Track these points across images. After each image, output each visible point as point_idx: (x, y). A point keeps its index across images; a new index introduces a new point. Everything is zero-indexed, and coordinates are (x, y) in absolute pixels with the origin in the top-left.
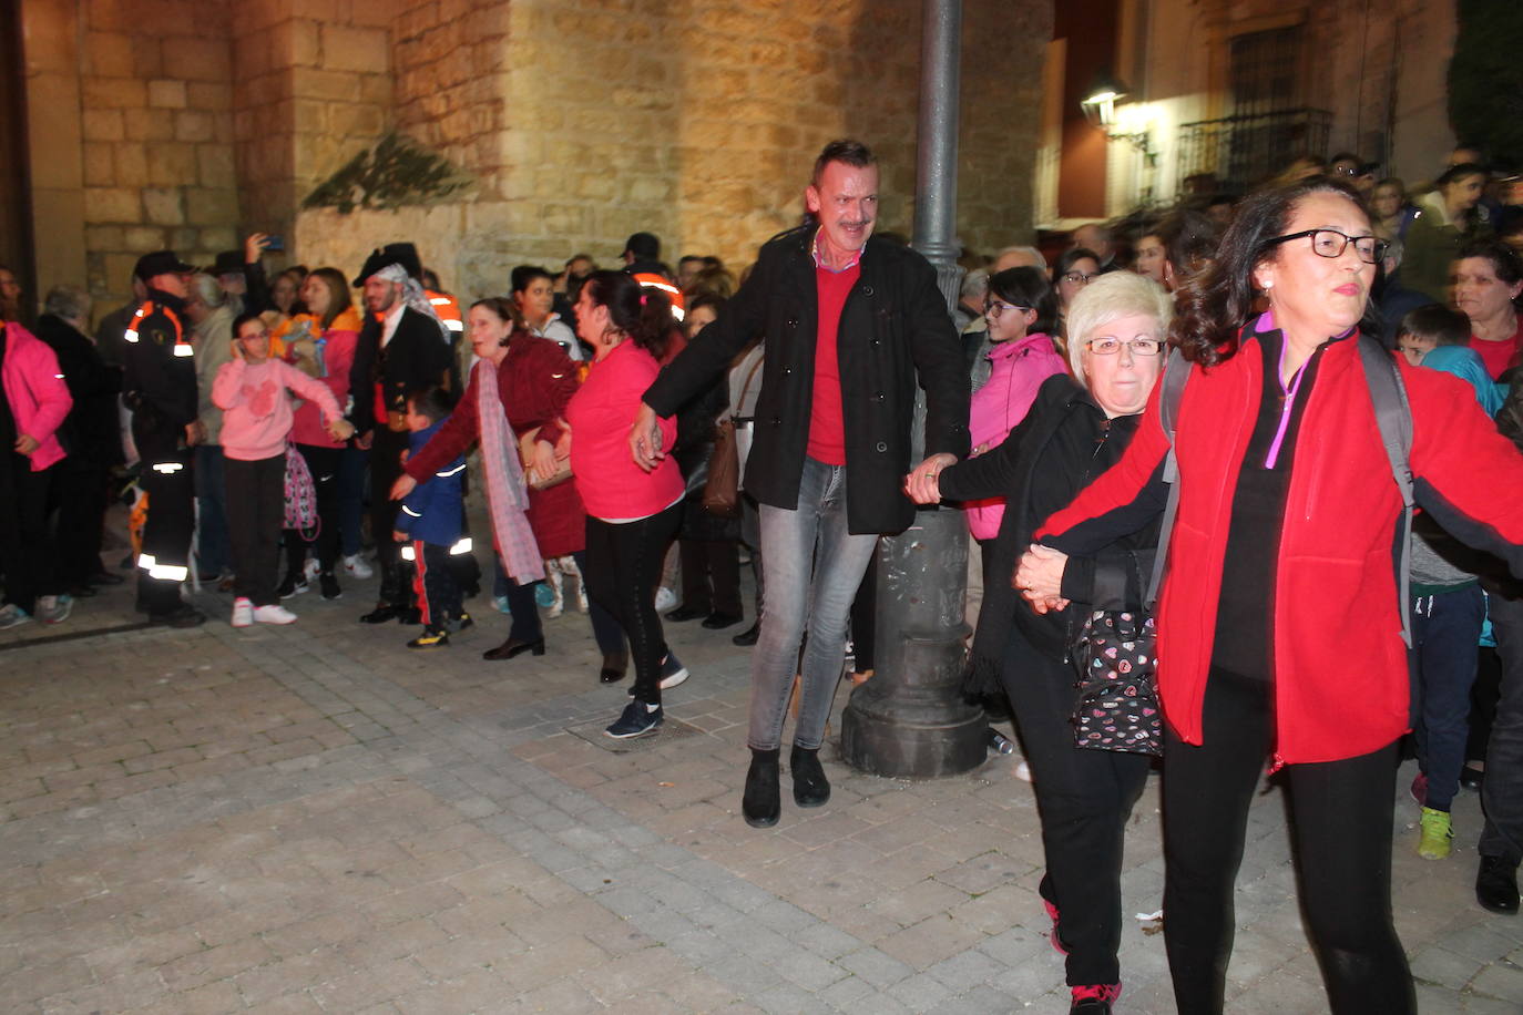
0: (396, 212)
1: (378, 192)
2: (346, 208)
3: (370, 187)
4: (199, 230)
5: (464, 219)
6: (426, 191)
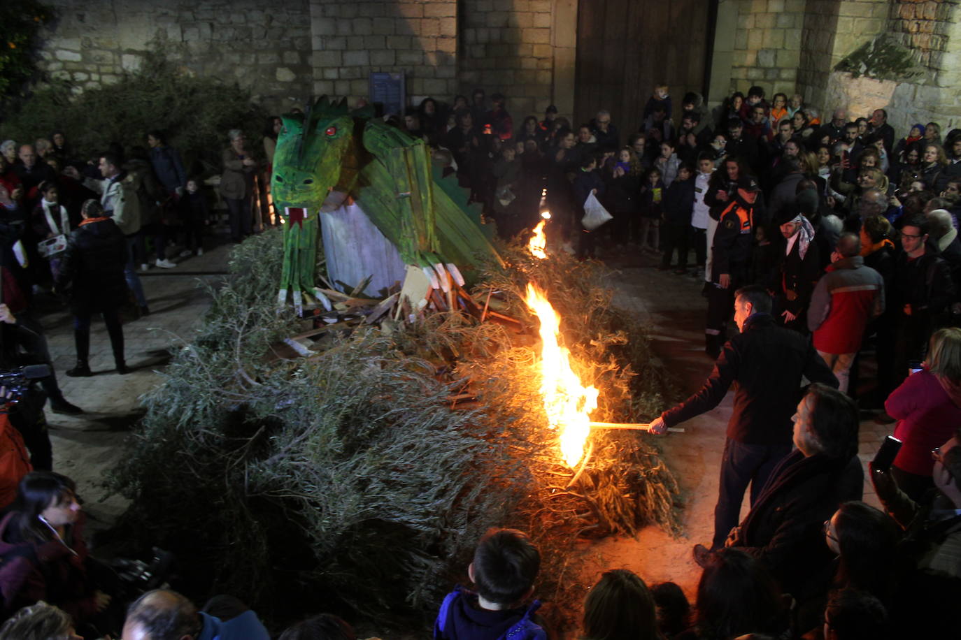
0: (881, 82)
1: (873, 69)
2: (855, 75)
3: (869, 65)
4: (780, 69)
5: (915, 91)
6: (898, 74)
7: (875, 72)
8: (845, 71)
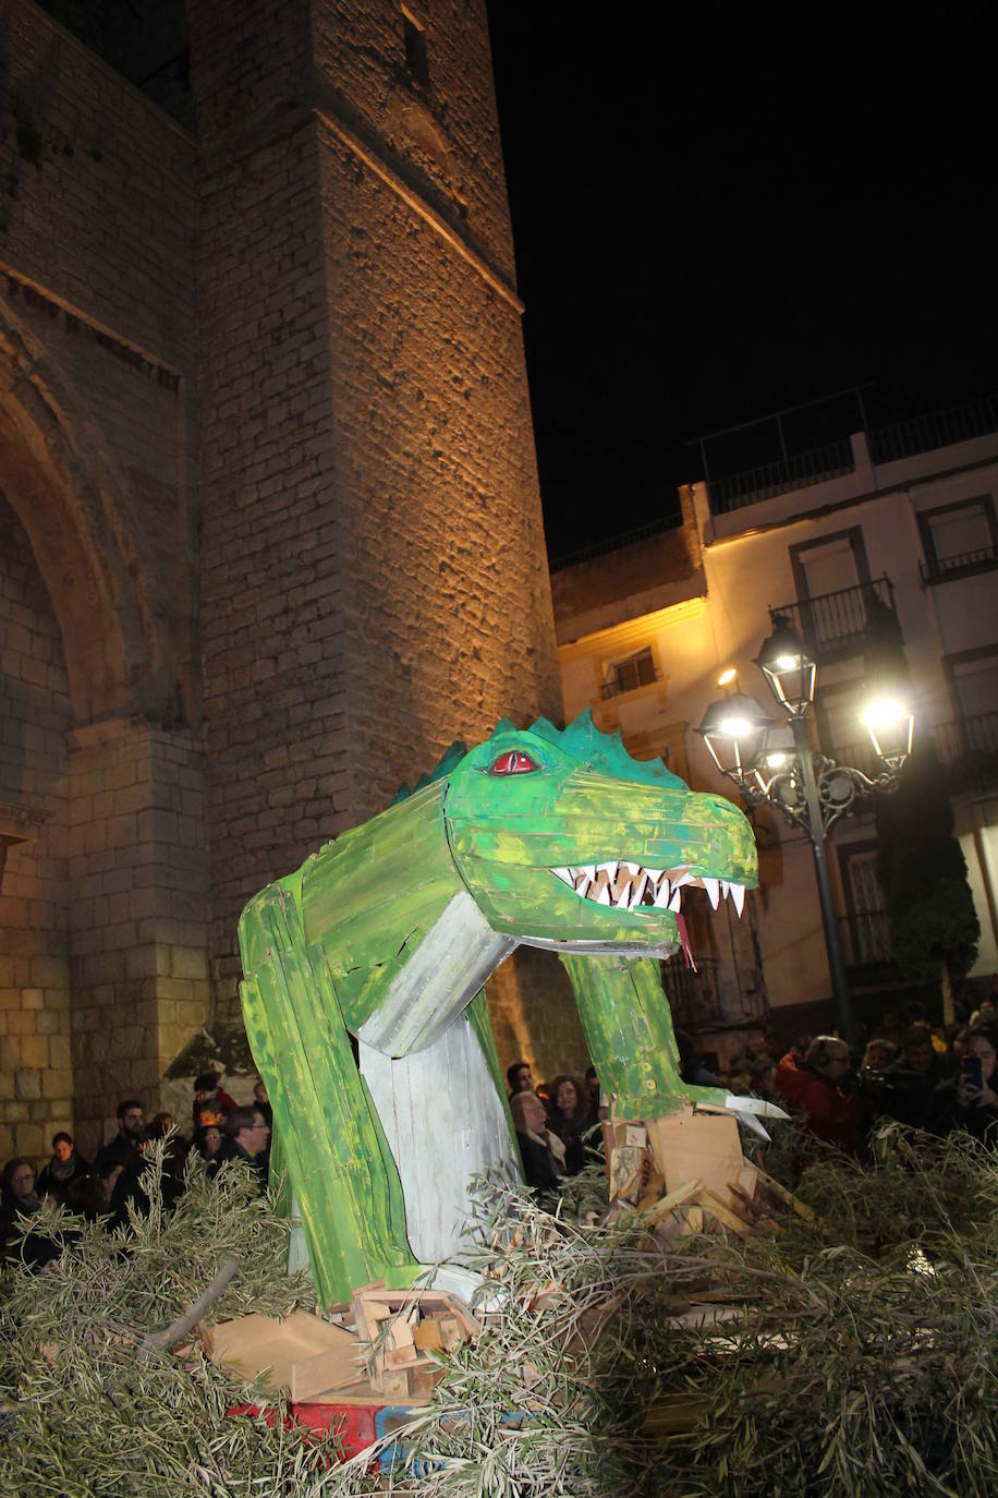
3: (228, 1060)
7: (242, 1067)
8: (189, 1075)
